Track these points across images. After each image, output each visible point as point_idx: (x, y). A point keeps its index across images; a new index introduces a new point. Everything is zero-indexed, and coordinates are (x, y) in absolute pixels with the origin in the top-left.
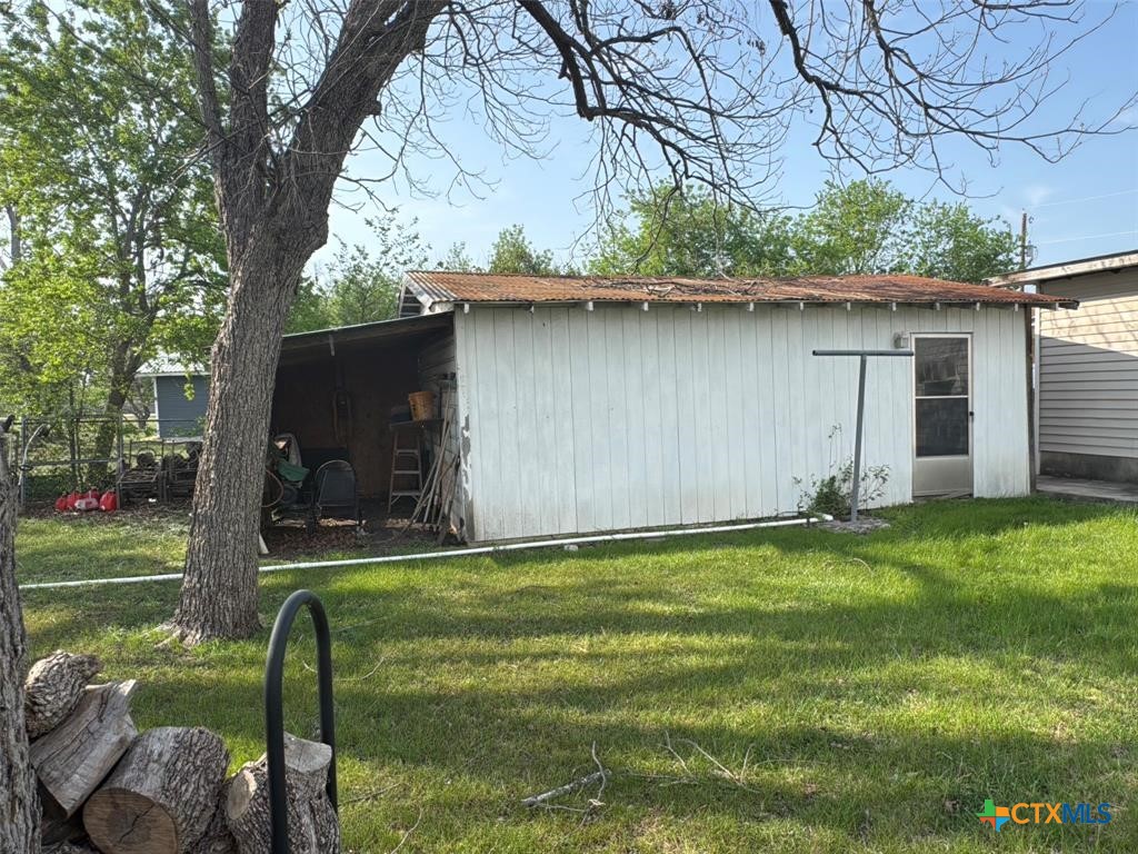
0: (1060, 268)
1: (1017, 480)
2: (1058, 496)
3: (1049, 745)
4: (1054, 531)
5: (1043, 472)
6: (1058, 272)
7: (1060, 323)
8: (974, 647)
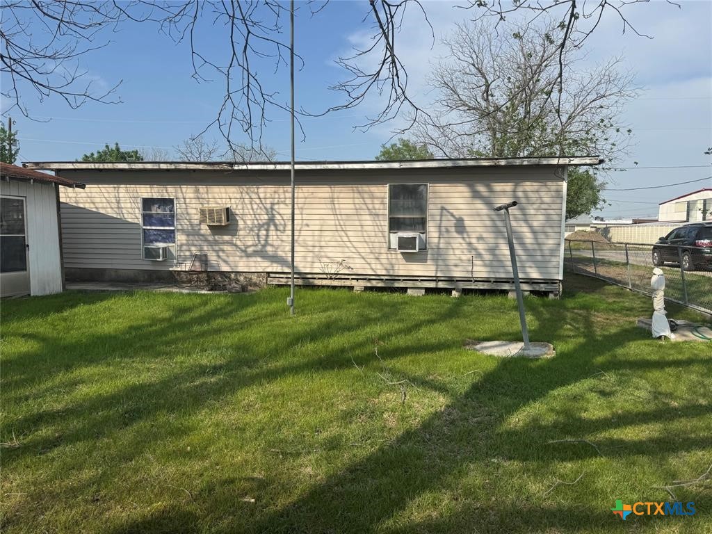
0: (71, 164)
1: (56, 285)
2: (80, 291)
3: (150, 385)
4: (93, 307)
5: (67, 280)
6: (70, 166)
7: (70, 195)
8: (91, 361)
